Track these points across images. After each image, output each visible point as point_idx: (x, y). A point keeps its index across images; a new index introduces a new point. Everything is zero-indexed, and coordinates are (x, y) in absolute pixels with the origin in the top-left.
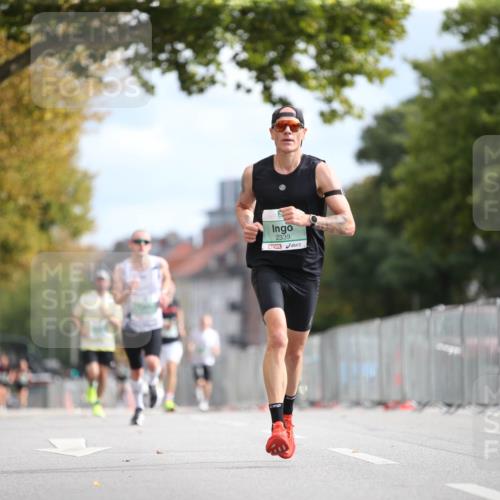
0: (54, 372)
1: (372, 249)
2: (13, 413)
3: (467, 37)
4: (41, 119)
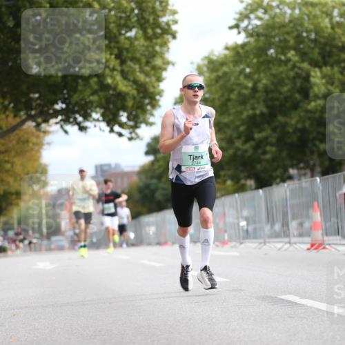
1: (152, 187)
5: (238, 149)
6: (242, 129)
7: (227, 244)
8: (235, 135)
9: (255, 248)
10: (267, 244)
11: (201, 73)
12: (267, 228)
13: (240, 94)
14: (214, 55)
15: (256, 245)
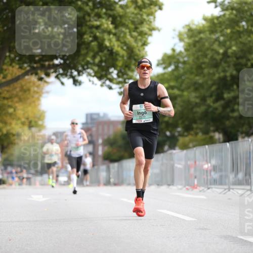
0: (33, 174)
2: (20, 187)
3: (164, 68)
4: (29, 93)
5: (209, 106)
6: (214, 88)
7: (196, 188)
8: (208, 94)
9: (220, 193)
10: (231, 190)
11: (181, 40)
12: (232, 177)
13: (212, 58)
14: (194, 24)
15: (221, 190)
